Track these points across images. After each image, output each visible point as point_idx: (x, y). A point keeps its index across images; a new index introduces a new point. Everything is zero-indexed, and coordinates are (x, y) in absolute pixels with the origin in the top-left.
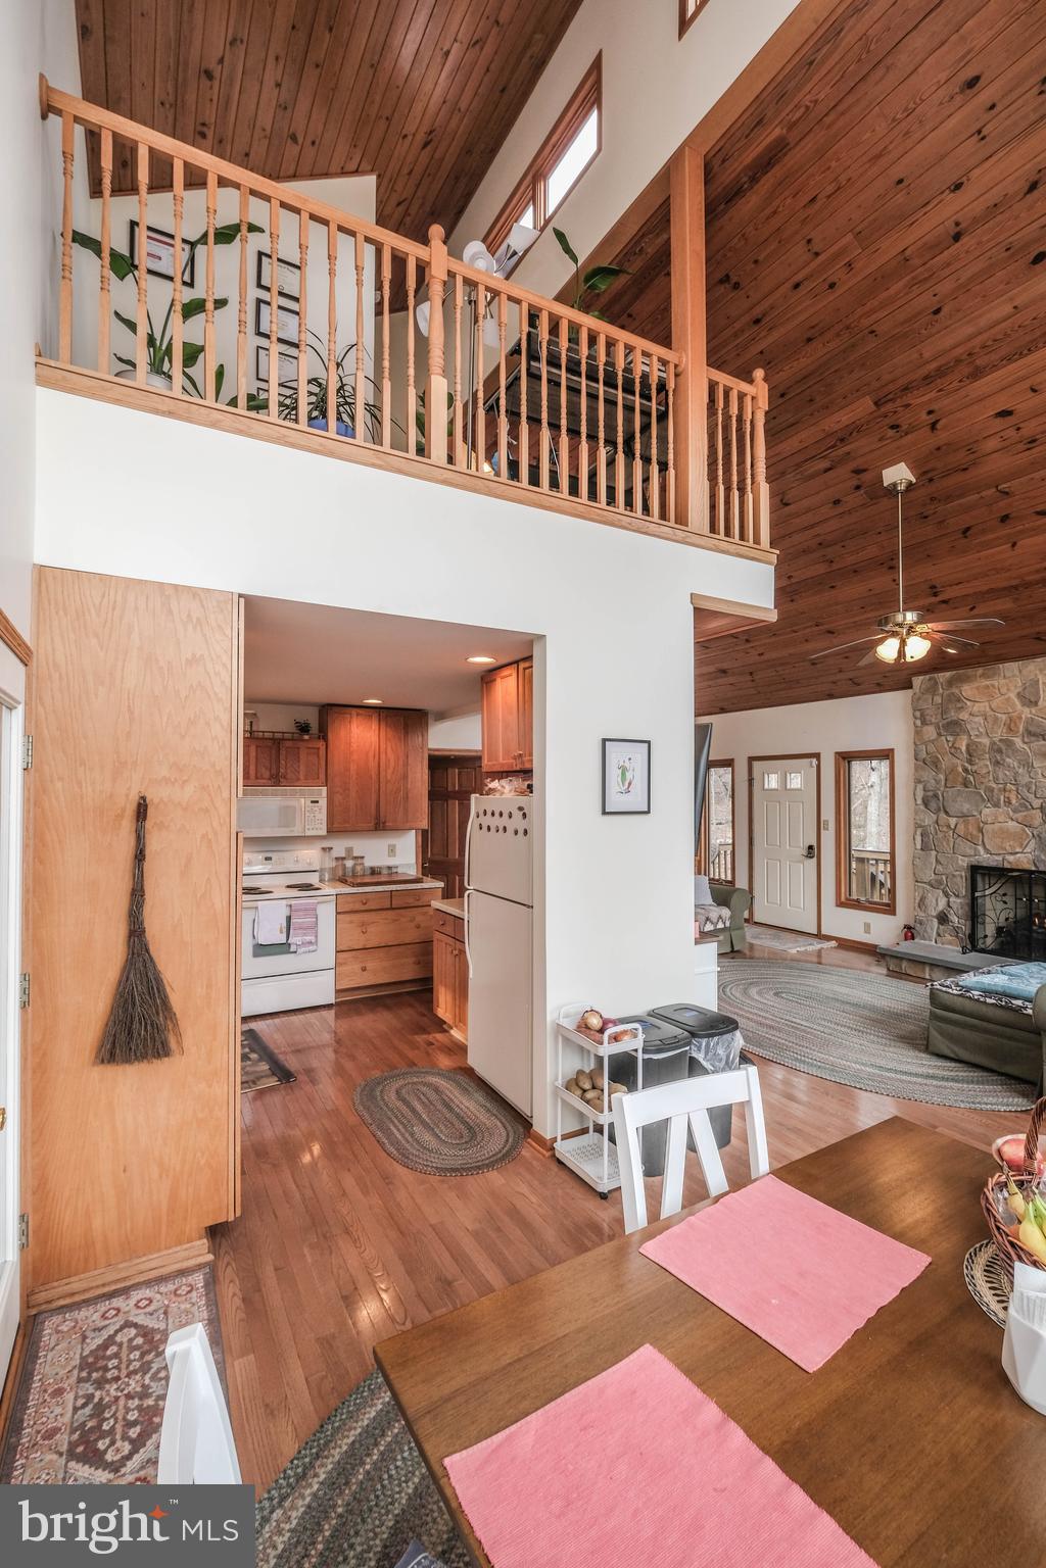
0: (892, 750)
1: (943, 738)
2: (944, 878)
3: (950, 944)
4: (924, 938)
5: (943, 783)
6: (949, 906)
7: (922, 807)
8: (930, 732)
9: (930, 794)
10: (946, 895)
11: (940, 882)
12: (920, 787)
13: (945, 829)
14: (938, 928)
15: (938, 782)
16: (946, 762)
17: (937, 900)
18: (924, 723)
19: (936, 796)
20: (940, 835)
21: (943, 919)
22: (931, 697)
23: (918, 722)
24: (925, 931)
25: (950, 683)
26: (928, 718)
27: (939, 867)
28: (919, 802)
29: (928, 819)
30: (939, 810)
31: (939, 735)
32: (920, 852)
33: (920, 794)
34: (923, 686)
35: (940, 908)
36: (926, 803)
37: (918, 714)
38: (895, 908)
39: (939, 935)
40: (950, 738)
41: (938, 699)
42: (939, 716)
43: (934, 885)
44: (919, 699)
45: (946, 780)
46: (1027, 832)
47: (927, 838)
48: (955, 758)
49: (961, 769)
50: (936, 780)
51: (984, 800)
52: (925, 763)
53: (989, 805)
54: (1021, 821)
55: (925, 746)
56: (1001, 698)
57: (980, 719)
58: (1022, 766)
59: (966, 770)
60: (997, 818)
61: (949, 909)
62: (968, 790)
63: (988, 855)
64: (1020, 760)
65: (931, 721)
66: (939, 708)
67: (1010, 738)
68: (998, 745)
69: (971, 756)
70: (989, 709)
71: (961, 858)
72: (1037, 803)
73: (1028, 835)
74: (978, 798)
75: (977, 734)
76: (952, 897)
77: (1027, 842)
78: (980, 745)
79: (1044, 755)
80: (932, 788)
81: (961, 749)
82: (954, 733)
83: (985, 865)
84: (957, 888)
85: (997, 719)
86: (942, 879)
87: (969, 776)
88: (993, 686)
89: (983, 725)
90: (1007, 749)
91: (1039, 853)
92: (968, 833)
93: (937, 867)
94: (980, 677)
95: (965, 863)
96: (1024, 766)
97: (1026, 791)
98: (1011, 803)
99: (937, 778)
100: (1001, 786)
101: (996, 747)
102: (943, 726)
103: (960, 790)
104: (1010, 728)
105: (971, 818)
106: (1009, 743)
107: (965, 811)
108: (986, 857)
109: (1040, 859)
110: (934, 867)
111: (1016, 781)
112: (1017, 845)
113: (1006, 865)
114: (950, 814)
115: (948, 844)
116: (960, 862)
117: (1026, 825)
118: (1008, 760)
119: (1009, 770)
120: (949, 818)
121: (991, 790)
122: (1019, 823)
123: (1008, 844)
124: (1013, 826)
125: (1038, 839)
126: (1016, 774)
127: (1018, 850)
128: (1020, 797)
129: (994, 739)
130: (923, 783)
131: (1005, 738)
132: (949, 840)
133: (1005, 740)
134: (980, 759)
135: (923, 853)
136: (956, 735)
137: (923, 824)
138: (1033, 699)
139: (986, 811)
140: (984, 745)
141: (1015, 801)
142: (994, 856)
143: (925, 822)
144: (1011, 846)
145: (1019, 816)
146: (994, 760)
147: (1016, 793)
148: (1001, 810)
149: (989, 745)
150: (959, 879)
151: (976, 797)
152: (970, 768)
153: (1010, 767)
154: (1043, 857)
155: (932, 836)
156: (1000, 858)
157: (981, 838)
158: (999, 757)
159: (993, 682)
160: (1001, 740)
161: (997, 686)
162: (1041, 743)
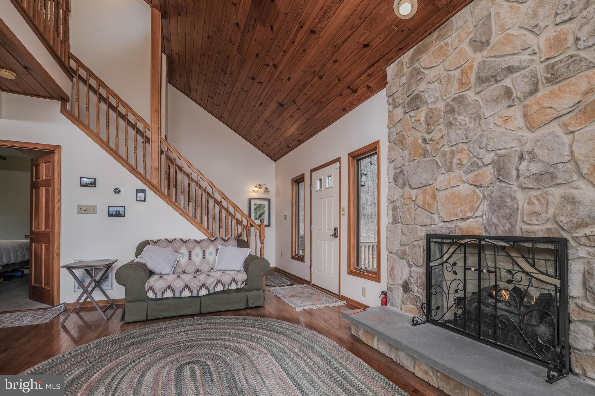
0: (379, 142)
1: (407, 115)
2: (407, 248)
3: (411, 312)
4: (393, 305)
5: (407, 158)
6: (411, 276)
7: (393, 184)
8: (399, 112)
9: (398, 171)
10: (410, 266)
11: (404, 253)
12: (392, 165)
13: (408, 201)
14: (403, 296)
15: (404, 158)
16: (410, 137)
17: (402, 269)
19: (402, 172)
20: (406, 208)
21: (406, 287)
22: (398, 80)
23: (391, 107)
24: (394, 298)
26: (397, 100)
27: (404, 238)
28: (391, 179)
29: (398, 193)
30: (404, 185)
31: (405, 113)
32: (391, 225)
33: (392, 172)
34: (394, 72)
35: (404, 277)
36: (396, 179)
37: (391, 100)
38: (379, 276)
39: (403, 303)
40: (412, 113)
41: (404, 79)
42: (405, 96)
43: (403, 255)
45: (409, 154)
46: (477, 194)
47: (396, 212)
48: (417, 132)
49: (420, 141)
50: (402, 157)
51: (438, 167)
52: (395, 143)
53: (443, 171)
54: (471, 182)
55: (395, 128)
56: (453, 55)
57: (436, 85)
58: (473, 120)
59: (424, 140)
60: (449, 183)
61: (411, 278)
62: (425, 159)
63: (443, 223)
64: (471, 114)
65: (398, 103)
66: (404, 88)
67: (461, 94)
68: (450, 105)
69: (428, 125)
70: (443, 71)
71: (419, 227)
72: (488, 158)
73: (478, 196)
74: (434, 165)
75: (433, 100)
76: (412, 266)
77: (477, 204)
78: (434, 111)
79: (496, 100)
80: (400, 166)
81: (419, 120)
82: (415, 106)
83: (439, 233)
84: (416, 257)
85: (449, 78)
86: (405, 249)
87: (427, 145)
88: (447, 44)
89: (438, 89)
90: (458, 107)
91: (490, 217)
92: (425, 204)
93: (402, 239)
94: (435, 41)
95: (422, 233)
96: (475, 119)
97: (477, 147)
98: (461, 164)
99: (403, 155)
100: (453, 148)
101: (449, 108)
102: (408, 104)
103: (419, 161)
104: (462, 83)
105: (428, 187)
106: (460, 100)
107: (424, 181)
108: (440, 224)
109: (491, 223)
110: (400, 239)
111: (467, 138)
112: (467, 209)
113: (458, 232)
114: (412, 186)
115: (410, 216)
116: (419, 232)
117: (477, 186)
118: (460, 118)
119: (460, 129)
120: (411, 191)
121: (444, 154)
122: (472, 185)
123: (459, 209)
124: (465, 189)
125: (489, 199)
126: (466, 131)
127: (469, 214)
128: (471, 155)
129: (448, 100)
130: (394, 162)
131: (457, 95)
132: (411, 212)
133: (456, 98)
134: (434, 125)
135: (393, 226)
136: (417, 108)
137: (393, 200)
138: (484, 40)
139: (441, 178)
140: (438, 110)
141: (465, 162)
142: (447, 224)
143: (394, 198)
144: (462, 211)
145: (470, 177)
146: (447, 122)
147: (467, 152)
148: (453, 174)
149: (442, 109)
150: (418, 249)
151: (432, 166)
152: (428, 137)
153: (461, 125)
154: (495, 220)
155: (398, 209)
156: (452, 225)
157: (435, 206)
158: (451, 118)
159: (445, 41)
160: (453, 100)
161: (450, 43)
162: (494, 86)
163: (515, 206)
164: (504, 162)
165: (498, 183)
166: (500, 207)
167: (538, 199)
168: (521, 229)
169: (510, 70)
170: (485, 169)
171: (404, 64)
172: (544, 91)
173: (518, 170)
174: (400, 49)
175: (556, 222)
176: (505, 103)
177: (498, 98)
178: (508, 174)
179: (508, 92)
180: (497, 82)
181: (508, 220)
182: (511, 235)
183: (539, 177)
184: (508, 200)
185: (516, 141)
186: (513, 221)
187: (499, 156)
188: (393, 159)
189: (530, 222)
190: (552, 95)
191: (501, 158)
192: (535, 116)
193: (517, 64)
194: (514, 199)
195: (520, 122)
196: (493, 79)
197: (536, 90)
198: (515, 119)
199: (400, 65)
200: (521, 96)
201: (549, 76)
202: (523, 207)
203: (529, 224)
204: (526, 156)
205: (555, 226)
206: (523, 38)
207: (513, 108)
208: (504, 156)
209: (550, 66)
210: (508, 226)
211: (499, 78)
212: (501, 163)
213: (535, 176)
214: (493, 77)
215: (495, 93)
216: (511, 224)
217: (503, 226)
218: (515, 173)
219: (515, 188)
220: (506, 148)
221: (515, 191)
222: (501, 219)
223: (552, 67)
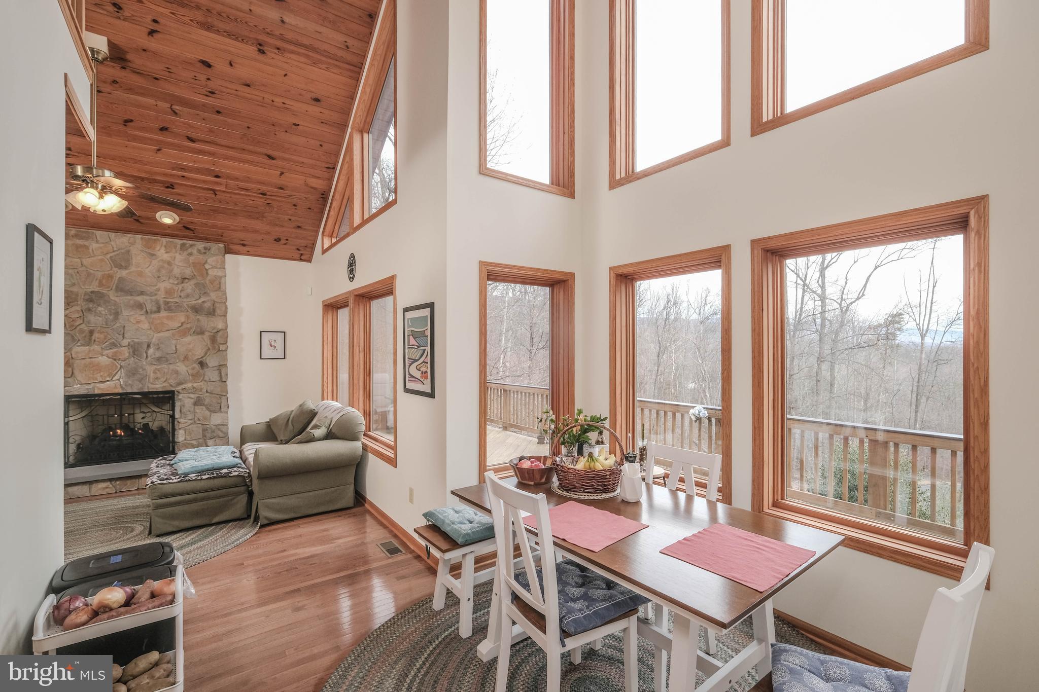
46: (115, 364)
54: (109, 356)
58: (112, 314)
60: (87, 355)
63: (79, 385)
64: (110, 308)
67: (101, 291)
68: (90, 296)
70: (80, 265)
72: (125, 342)
73: (116, 366)
75: (68, 283)
77: (115, 372)
78: (70, 294)
85: (88, 274)
88: (87, 247)
89: (74, 277)
90: (98, 299)
91: (127, 380)
96: (114, 314)
98: (101, 343)
100: (92, 328)
101: (87, 297)
104: (101, 284)
106: (100, 294)
108: (75, 386)
109: (127, 384)
111: (107, 324)
112: (106, 375)
113: (97, 392)
117: (115, 359)
118: (100, 308)
119: (99, 317)
121: (82, 331)
122: (109, 358)
123: (99, 375)
124: (104, 360)
125: (125, 368)
126: (106, 320)
127: (108, 379)
128: (110, 338)
129: (86, 290)
131: (97, 290)
133: (96, 292)
134: (69, 305)
138: (124, 265)
139: (77, 349)
140: (74, 293)
141: (104, 342)
142: (84, 385)
144: (101, 376)
145: (110, 352)
146: (84, 308)
147: (106, 335)
148: (91, 349)
153: (101, 314)
154: (130, 382)
156: (91, 386)
157: (71, 372)
158: (90, 305)
160: (93, 292)
162: (130, 297)
163: (145, 374)
164: (138, 347)
165: (132, 359)
166: (134, 374)
168: (149, 387)
169: (142, 293)
170: (123, 348)
172: (163, 314)
173: (147, 353)
175: (169, 383)
176: (137, 311)
177: (132, 306)
178: (140, 354)
179: (140, 306)
180: (131, 295)
181: (140, 382)
182: (142, 391)
183: (159, 359)
184: (140, 370)
185: (146, 336)
186: (143, 383)
187: (135, 343)
189: (154, 383)
190: (168, 318)
191: (136, 345)
192: (158, 325)
193: (147, 291)
194: (144, 370)
195: (148, 326)
196: (129, 293)
197: (158, 310)
198: (145, 323)
200: (150, 311)
201: (165, 307)
202: (150, 374)
204: (153, 346)
205: (168, 385)
207: (143, 316)
208: (138, 343)
210: (140, 385)
212: (136, 347)
213: (157, 358)
214: (129, 291)
215: (131, 302)
216: (142, 385)
217: (136, 386)
218: (145, 355)
219: (144, 363)
220: (138, 339)
221: (145, 365)
222: (135, 382)
223: (166, 303)
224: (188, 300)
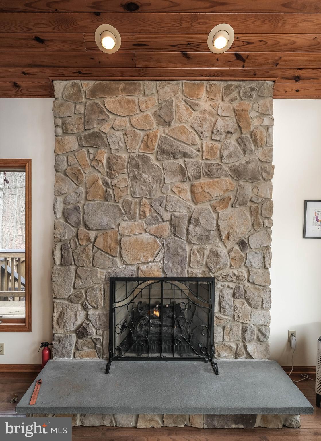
0: (29, 161)
1: (84, 150)
2: (83, 292)
3: (88, 355)
4: (62, 355)
5: (84, 196)
6: (88, 319)
7: (62, 221)
8: (72, 143)
9: (70, 206)
10: (85, 308)
11: (79, 297)
12: (60, 199)
13: (85, 243)
14: (77, 341)
15: (78, 195)
16: (88, 174)
17: (76, 315)
18: (66, 132)
19: (76, 209)
21: (81, 332)
22: (73, 105)
23: (60, 131)
24: (64, 347)
25: (93, 93)
26: (70, 127)
27: (79, 282)
28: (59, 215)
29: (68, 232)
30: (79, 223)
31: (81, 146)
32: (58, 266)
33: (60, 207)
34: (66, 93)
35: (79, 322)
36: (66, 216)
37: (59, 122)
38: (29, 325)
39: (77, 349)
40: (91, 151)
41: (81, 108)
42: (82, 127)
44: (61, 105)
45: (87, 193)
46: (157, 243)
47: (66, 253)
48: (96, 171)
49: (100, 183)
50: (77, 193)
51: (121, 214)
52: (65, 174)
53: (126, 218)
54: (152, 233)
55: (65, 157)
56: (140, 115)
57: (120, 134)
58: (155, 182)
59: (106, 184)
60: (132, 230)
61: (87, 322)
62: (107, 203)
63: (125, 266)
64: (154, 176)
65: (72, 130)
66: (81, 118)
67: (145, 154)
68: (136, 160)
69: (110, 169)
70: (128, 125)
71: (99, 270)
72: (167, 216)
73: (158, 245)
74: (116, 211)
75: (117, 147)
76: (90, 309)
77: (157, 251)
78: (119, 159)
79: (173, 172)
80: (72, 202)
81: (101, 161)
82: (95, 145)
83: (122, 275)
84: (95, 300)
85: (135, 135)
86: (81, 293)
87: (109, 190)
88: (133, 102)
89: (123, 139)
90: (143, 165)
91: (167, 262)
92: (107, 246)
93: (77, 282)
94: (122, 91)
95: (101, 275)
96: (157, 182)
97: (158, 204)
98: (145, 216)
99: (77, 191)
100: (137, 200)
102: (85, 137)
103: (100, 203)
104: (147, 146)
105: (109, 231)
106: (145, 159)
107: (105, 224)
108: (121, 267)
109: (168, 266)
110: (73, 283)
111: (150, 195)
112: (148, 255)
113: (140, 275)
114: (90, 227)
115: (87, 258)
116: (99, 275)
117: (157, 237)
118: (144, 176)
119: (144, 185)
120: (88, 231)
121: (129, 204)
122: (152, 235)
123: (142, 255)
124: (146, 238)
125: (166, 248)
126: (150, 189)
128: (153, 210)
129: (132, 154)
130: (64, 196)
131: (142, 154)
132: (88, 254)
133: (141, 156)
134: (119, 173)
135: (62, 268)
136: (97, 147)
137: (63, 239)
138: (167, 120)
139: (123, 224)
140: (122, 159)
141: (148, 215)
142: (129, 267)
143: (64, 236)
144: (144, 256)
146: (131, 175)
147: (149, 206)
148: (136, 223)
149: (127, 160)
150: (98, 291)
151: (115, 211)
152: (109, 181)
153: (145, 182)
154: (170, 265)
155: (71, 251)
156: (135, 268)
157: (118, 250)
158: (136, 172)
159: (133, 98)
160: (138, 156)
161: (136, 102)
162: (172, 161)
163: (184, 255)
164: (179, 222)
165: (173, 237)
166: (174, 255)
167: (198, 252)
168: (188, 271)
169: (185, 155)
170: (164, 224)
171: (82, 91)
172: (204, 180)
173: (187, 230)
174: (80, 72)
175: (208, 267)
176: (180, 177)
177: (175, 171)
178: (181, 231)
179: (182, 171)
180: (174, 158)
181: (180, 264)
182: (181, 276)
184: (180, 250)
185: (186, 209)
186: (183, 265)
188: (63, 192)
189: (194, 267)
190: (209, 185)
191: (177, 219)
192: (199, 195)
193: (189, 153)
194: (183, 250)
195: (189, 195)
196: (172, 155)
197: (200, 177)
198: (187, 192)
199: (75, 88)
200: (191, 177)
201: (207, 171)
202: (190, 256)
203: (193, 268)
204: (193, 221)
205: (207, 270)
206: (194, 136)
207: (185, 183)
208: (179, 218)
209: (208, 165)
210: (179, 269)
211: (176, 157)
212: (177, 222)
213: (198, 236)
214: (172, 153)
215: (173, 167)
216: (182, 268)
217: (176, 269)
218: (185, 231)
219: (185, 242)
220: (180, 212)
221: (185, 245)
222: (175, 264)
223: (208, 166)
224: (232, 160)
